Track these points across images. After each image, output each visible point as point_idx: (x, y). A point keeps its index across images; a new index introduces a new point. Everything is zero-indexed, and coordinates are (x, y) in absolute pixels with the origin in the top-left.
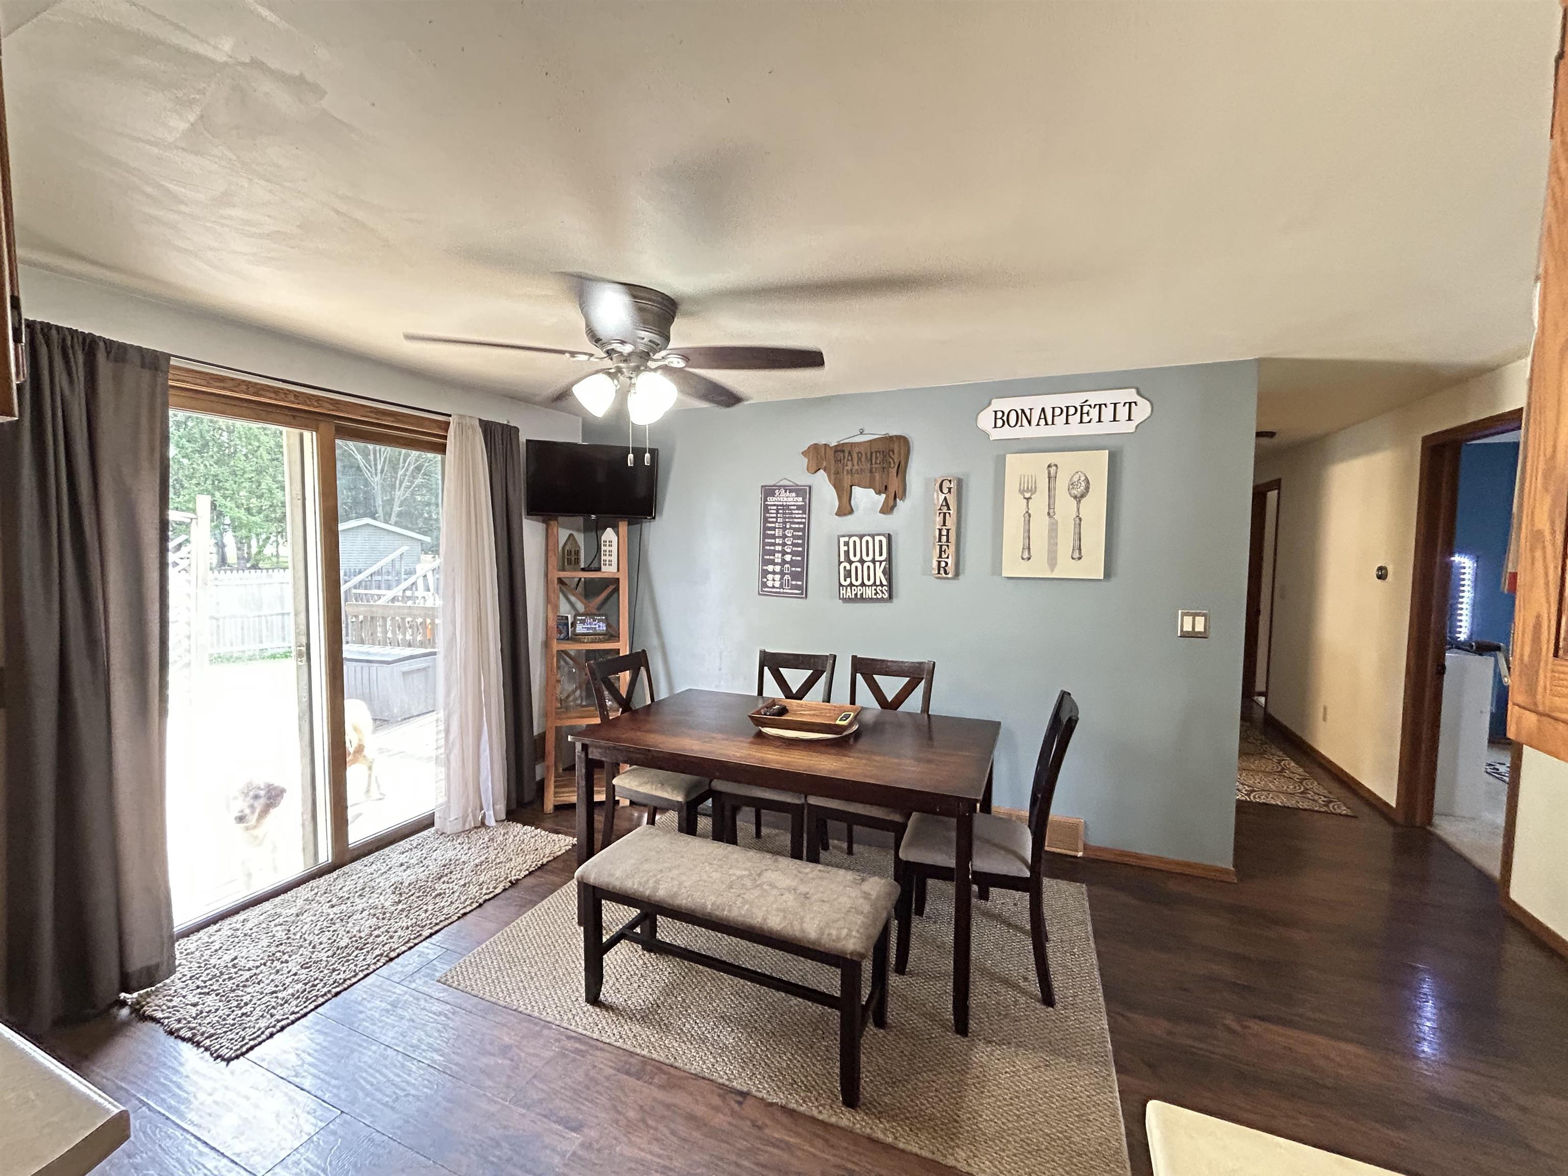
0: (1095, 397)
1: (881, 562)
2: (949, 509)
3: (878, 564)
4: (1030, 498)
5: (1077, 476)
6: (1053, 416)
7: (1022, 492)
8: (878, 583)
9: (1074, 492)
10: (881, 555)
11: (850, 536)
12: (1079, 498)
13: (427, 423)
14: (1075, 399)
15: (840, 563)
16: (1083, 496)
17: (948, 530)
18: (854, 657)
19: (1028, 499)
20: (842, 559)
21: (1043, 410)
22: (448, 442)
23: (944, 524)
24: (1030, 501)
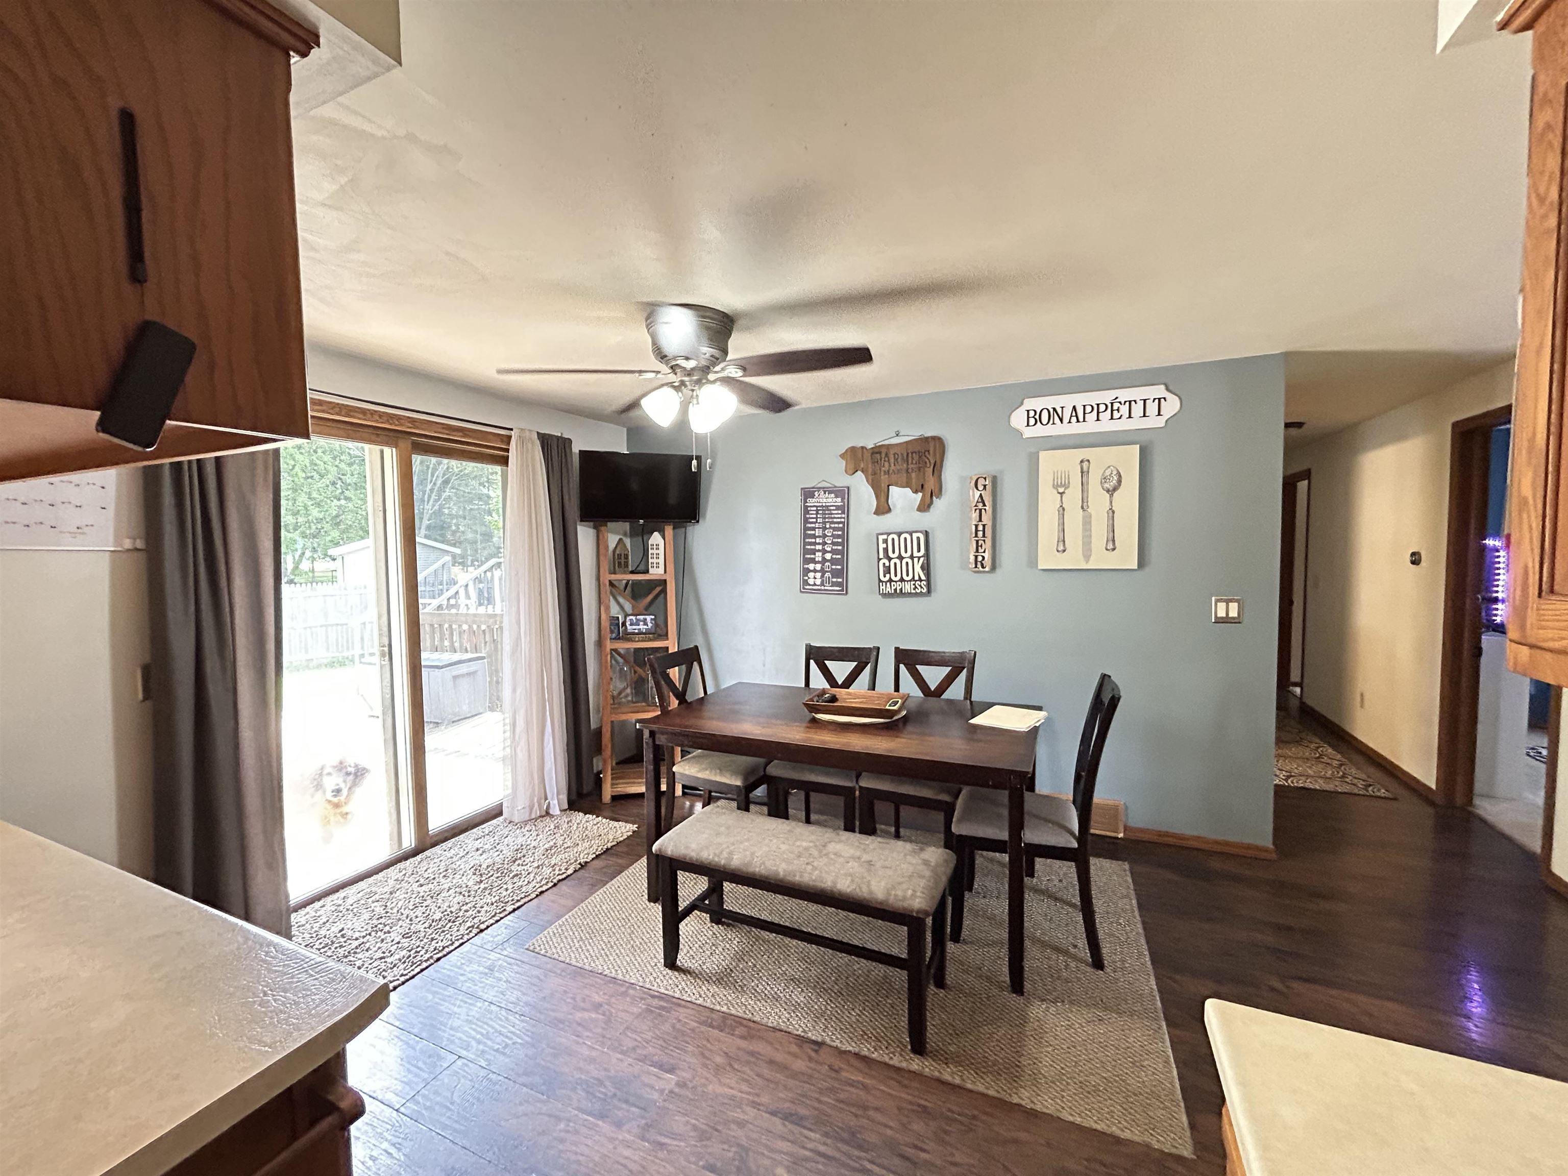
0: (1124, 395)
1: (919, 558)
2: (984, 505)
3: (916, 560)
4: (1063, 493)
5: (1109, 470)
6: (1084, 413)
7: (1056, 487)
8: (917, 578)
9: (1107, 485)
10: (919, 551)
11: (889, 534)
12: (1111, 492)
13: (491, 437)
14: (1106, 397)
15: (879, 559)
16: (1115, 489)
17: (984, 526)
18: (897, 649)
19: (1061, 494)
20: (881, 556)
21: (1074, 408)
22: (510, 454)
23: (980, 520)
24: (1064, 496)
